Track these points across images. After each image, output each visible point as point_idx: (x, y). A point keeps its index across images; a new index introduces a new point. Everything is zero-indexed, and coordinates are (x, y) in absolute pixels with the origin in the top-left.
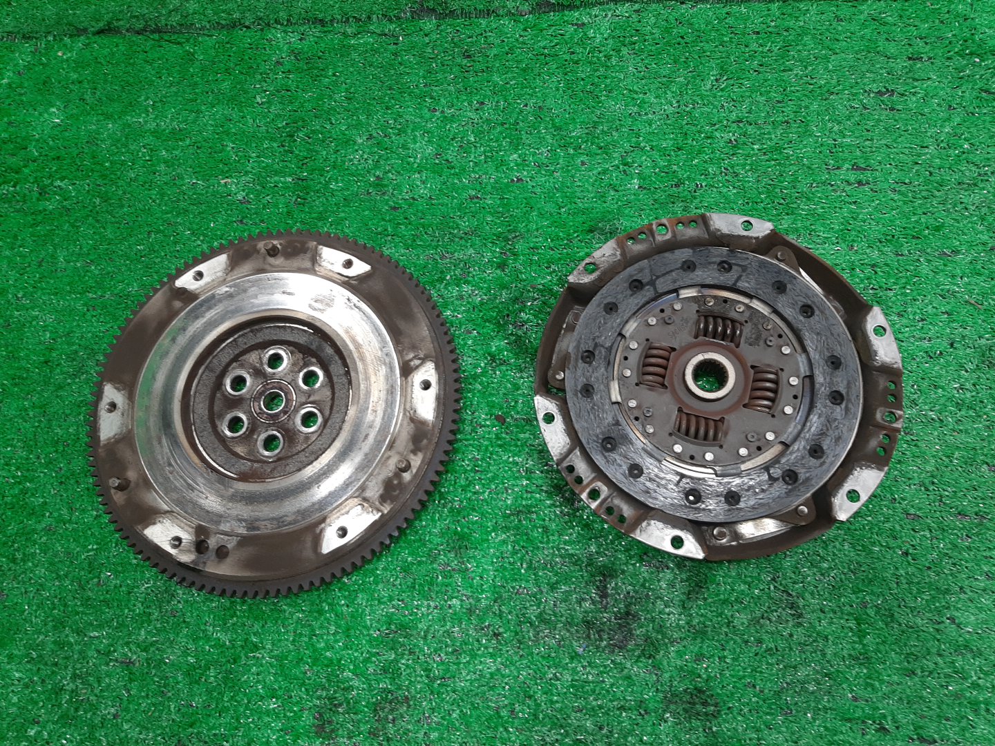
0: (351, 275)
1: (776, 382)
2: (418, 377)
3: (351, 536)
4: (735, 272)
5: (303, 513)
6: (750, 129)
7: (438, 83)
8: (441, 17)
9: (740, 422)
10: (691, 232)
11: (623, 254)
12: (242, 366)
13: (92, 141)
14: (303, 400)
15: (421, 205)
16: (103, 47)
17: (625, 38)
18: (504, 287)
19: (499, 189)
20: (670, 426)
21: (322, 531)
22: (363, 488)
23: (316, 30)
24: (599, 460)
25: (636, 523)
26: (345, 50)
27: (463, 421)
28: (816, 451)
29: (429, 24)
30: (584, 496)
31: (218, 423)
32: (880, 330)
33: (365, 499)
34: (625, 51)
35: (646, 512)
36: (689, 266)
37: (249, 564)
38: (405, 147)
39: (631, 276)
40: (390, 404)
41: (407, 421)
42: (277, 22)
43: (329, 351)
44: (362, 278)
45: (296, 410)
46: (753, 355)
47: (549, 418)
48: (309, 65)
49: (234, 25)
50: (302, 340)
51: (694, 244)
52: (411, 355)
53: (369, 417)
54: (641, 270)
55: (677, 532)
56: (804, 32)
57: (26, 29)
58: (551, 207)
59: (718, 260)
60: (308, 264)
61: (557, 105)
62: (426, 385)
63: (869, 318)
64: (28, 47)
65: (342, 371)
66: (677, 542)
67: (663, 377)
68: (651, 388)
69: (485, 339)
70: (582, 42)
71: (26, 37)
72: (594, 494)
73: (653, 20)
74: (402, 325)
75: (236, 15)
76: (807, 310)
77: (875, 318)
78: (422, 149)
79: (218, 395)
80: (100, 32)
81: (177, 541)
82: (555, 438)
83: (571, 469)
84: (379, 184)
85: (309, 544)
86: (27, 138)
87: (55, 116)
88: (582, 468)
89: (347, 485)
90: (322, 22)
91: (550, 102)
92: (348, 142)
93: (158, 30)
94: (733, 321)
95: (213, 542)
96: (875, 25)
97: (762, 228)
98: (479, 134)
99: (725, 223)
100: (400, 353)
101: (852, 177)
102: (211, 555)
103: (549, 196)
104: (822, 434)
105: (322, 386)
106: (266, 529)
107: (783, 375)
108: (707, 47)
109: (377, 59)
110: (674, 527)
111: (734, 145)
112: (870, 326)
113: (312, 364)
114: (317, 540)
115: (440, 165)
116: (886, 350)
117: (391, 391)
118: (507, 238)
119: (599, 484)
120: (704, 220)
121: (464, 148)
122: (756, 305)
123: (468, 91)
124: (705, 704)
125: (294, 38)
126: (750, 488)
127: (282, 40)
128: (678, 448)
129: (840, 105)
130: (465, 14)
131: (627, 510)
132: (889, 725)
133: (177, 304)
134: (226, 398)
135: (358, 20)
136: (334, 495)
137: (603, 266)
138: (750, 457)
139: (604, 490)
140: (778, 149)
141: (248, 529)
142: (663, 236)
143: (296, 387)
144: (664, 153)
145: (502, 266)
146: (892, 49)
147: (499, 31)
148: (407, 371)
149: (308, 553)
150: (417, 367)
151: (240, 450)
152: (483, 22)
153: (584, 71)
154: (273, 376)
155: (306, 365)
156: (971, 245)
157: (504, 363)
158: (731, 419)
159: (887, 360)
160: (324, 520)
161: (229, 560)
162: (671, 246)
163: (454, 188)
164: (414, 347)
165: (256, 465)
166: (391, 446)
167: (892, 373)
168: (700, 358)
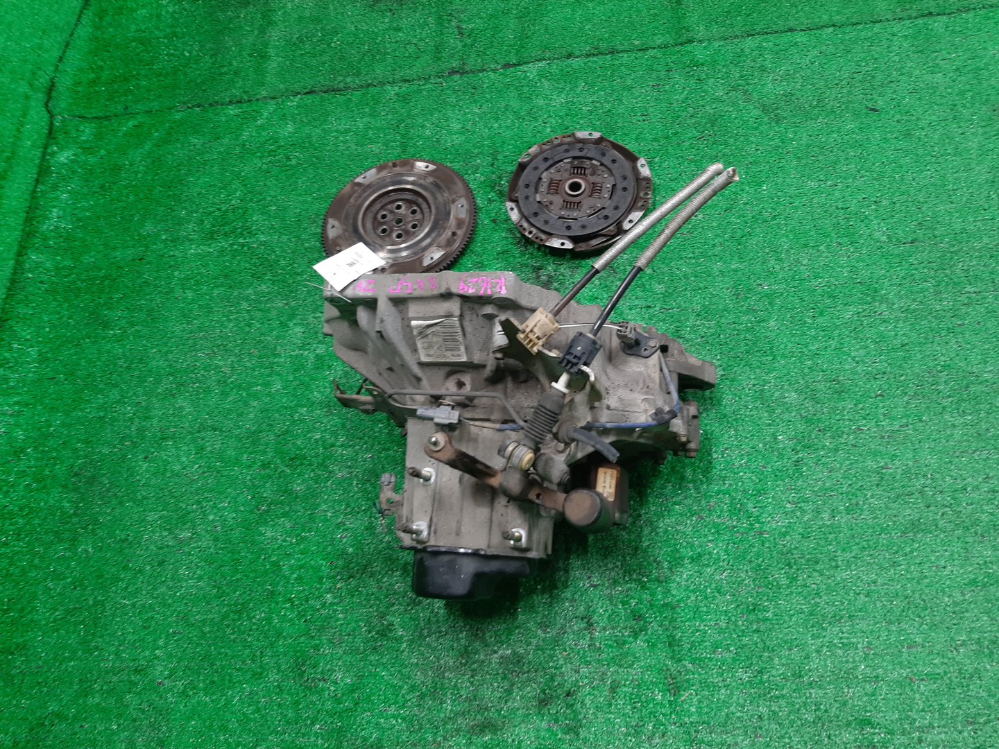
0: (428, 170)
1: (601, 187)
4: (585, 151)
6: (598, 105)
7: (462, 100)
8: (462, 74)
10: (568, 140)
11: (541, 149)
12: (385, 210)
13: (309, 136)
14: (411, 220)
15: (456, 147)
16: (309, 99)
17: (542, 75)
18: (494, 173)
19: (490, 138)
23: (407, 84)
24: (532, 220)
25: (547, 240)
26: (420, 91)
27: (478, 224)
29: (457, 77)
30: (526, 234)
31: (376, 231)
32: (643, 166)
33: (439, 247)
34: (543, 80)
35: (551, 235)
36: (567, 151)
38: (448, 126)
39: (543, 157)
42: (388, 82)
43: (421, 200)
44: (433, 171)
45: (409, 224)
46: (592, 179)
47: (512, 209)
48: (403, 98)
49: (368, 85)
50: (409, 198)
51: (569, 144)
52: (455, 196)
54: (547, 155)
55: (563, 241)
56: (621, 65)
57: (272, 95)
58: (513, 142)
59: (579, 148)
60: (410, 169)
61: (515, 104)
64: (273, 102)
65: (427, 207)
66: (563, 244)
67: (557, 190)
68: (552, 194)
69: (486, 193)
70: (524, 79)
71: (273, 98)
72: (530, 233)
73: (555, 67)
74: (451, 186)
75: (370, 81)
76: (614, 161)
77: (642, 161)
78: (456, 126)
79: (376, 221)
80: (307, 93)
82: (515, 216)
83: (521, 226)
84: (438, 141)
86: (279, 138)
87: (290, 128)
88: (526, 224)
90: (408, 81)
91: (511, 103)
92: (423, 126)
93: (333, 91)
94: (585, 168)
96: (652, 59)
97: (597, 135)
98: (481, 118)
99: (581, 134)
101: (641, 118)
103: (512, 138)
107: (604, 184)
108: (579, 75)
109: (434, 94)
110: (562, 239)
111: (591, 112)
112: (639, 165)
113: (414, 207)
114: (421, 262)
115: (464, 131)
116: (645, 172)
118: (494, 155)
120: (573, 135)
121: (474, 124)
122: (594, 162)
123: (475, 102)
125: (397, 88)
127: (392, 91)
129: (636, 92)
130: (473, 72)
131: (543, 236)
133: (356, 188)
134: (379, 222)
135: (425, 78)
137: (532, 155)
139: (534, 231)
140: (609, 111)
141: (394, 261)
142: (556, 142)
143: (408, 216)
144: (561, 117)
145: (492, 165)
146: (659, 68)
147: (489, 78)
150: (458, 200)
152: (481, 75)
153: (526, 89)
154: (398, 213)
156: (690, 139)
157: (494, 201)
158: (583, 201)
162: (559, 145)
163: (471, 139)
164: (456, 193)
167: (647, 180)
168: (571, 181)
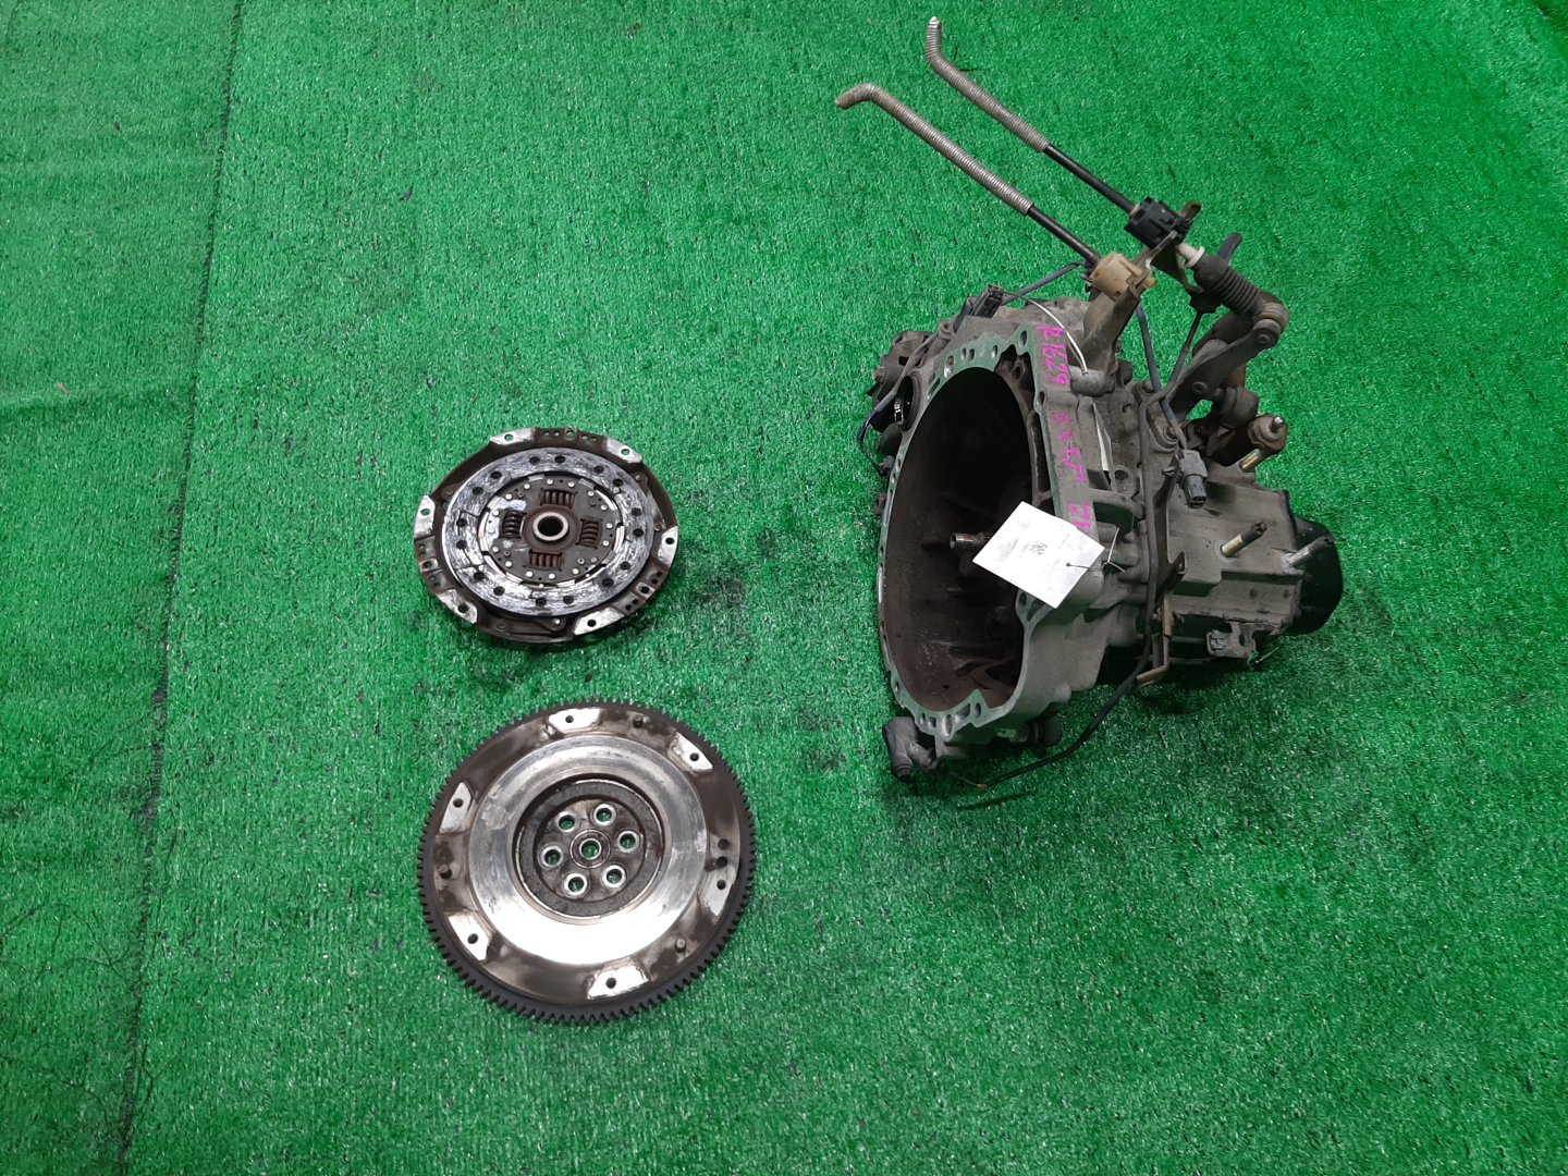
0: (469, 798)
1: (551, 491)
2: (563, 727)
3: (696, 750)
5: (684, 788)
9: (582, 509)
14: (587, 824)
20: (590, 549)
21: (695, 772)
22: (659, 749)
24: (619, 589)
25: (661, 565)
28: (599, 470)
30: (647, 596)
31: (614, 892)
32: (508, 438)
33: (668, 746)
35: (652, 560)
37: (728, 821)
40: (588, 743)
41: (602, 728)
43: (541, 809)
44: (472, 788)
45: (597, 827)
47: (591, 623)
50: (531, 835)
52: (545, 735)
53: (601, 756)
55: (664, 541)
60: (459, 840)
62: (569, 720)
63: (500, 443)
66: (670, 541)
67: (552, 556)
72: (645, 590)
74: (516, 747)
76: (496, 476)
77: (499, 440)
79: (589, 899)
81: (721, 886)
82: (605, 618)
83: (628, 606)
85: (708, 780)
88: (626, 601)
89: (658, 762)
95: (717, 854)
100: (543, 743)
102: (728, 854)
104: (586, 467)
105: (573, 811)
106: (700, 814)
107: (546, 488)
110: (660, 543)
112: (505, 443)
113: (553, 823)
114: (703, 774)
116: (522, 435)
117: (577, 744)
119: (637, 588)
124: (765, 537)
126: (628, 503)
128: (606, 543)
131: (653, 571)
132: (757, 447)
134: (590, 891)
136: (667, 770)
137: (462, 601)
138: (606, 504)
139: (641, 584)
141: (700, 829)
143: (576, 832)
148: (558, 736)
149: (713, 779)
150: (554, 728)
151: (636, 865)
154: (567, 855)
155: (555, 830)
158: (580, 516)
159: (529, 434)
160: (687, 774)
161: (728, 838)
164: (537, 734)
165: (649, 845)
166: (624, 736)
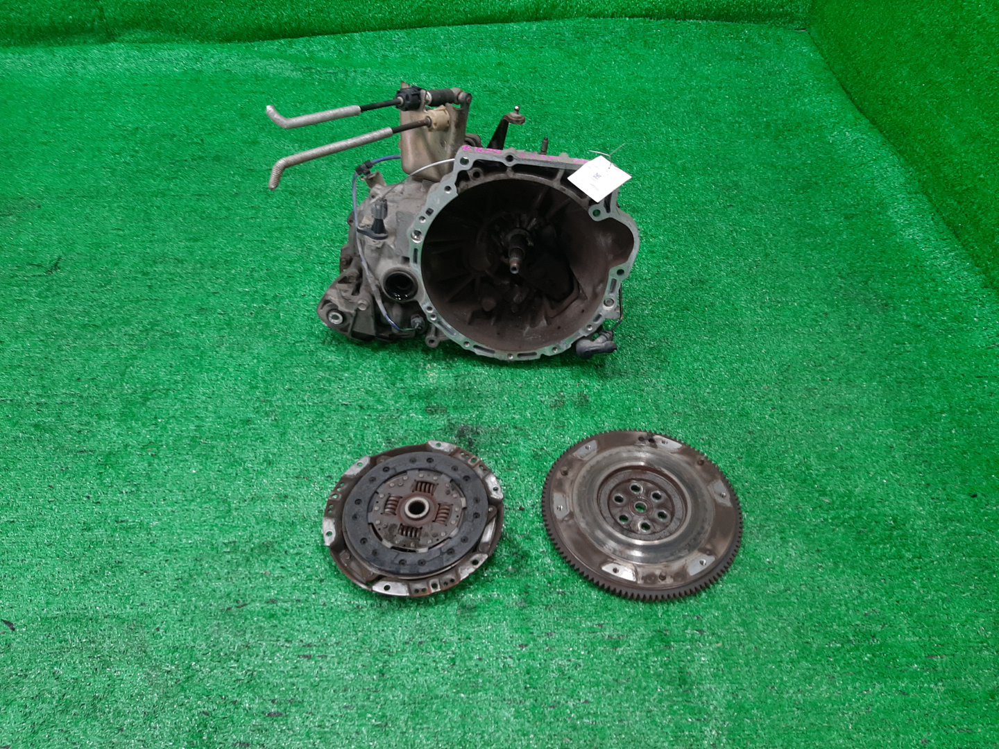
0: (613, 565)
1: (385, 508)
2: (564, 513)
4: (398, 561)
11: (456, 571)
12: (661, 523)
20: (438, 487)
32: (329, 534)
36: (422, 563)
39: (453, 557)
44: (605, 562)
46: (395, 520)
47: (495, 489)
52: (570, 522)
54: (448, 560)
59: (406, 567)
63: (333, 539)
67: (439, 508)
68: (446, 504)
82: (493, 482)
94: (402, 536)
97: (380, 586)
99: (400, 590)
107: (381, 511)
119: (471, 464)
120: (410, 592)
137: (469, 562)
150: (566, 516)
159: (329, 520)
164: (569, 526)
167: (327, 514)
168: (421, 515)
